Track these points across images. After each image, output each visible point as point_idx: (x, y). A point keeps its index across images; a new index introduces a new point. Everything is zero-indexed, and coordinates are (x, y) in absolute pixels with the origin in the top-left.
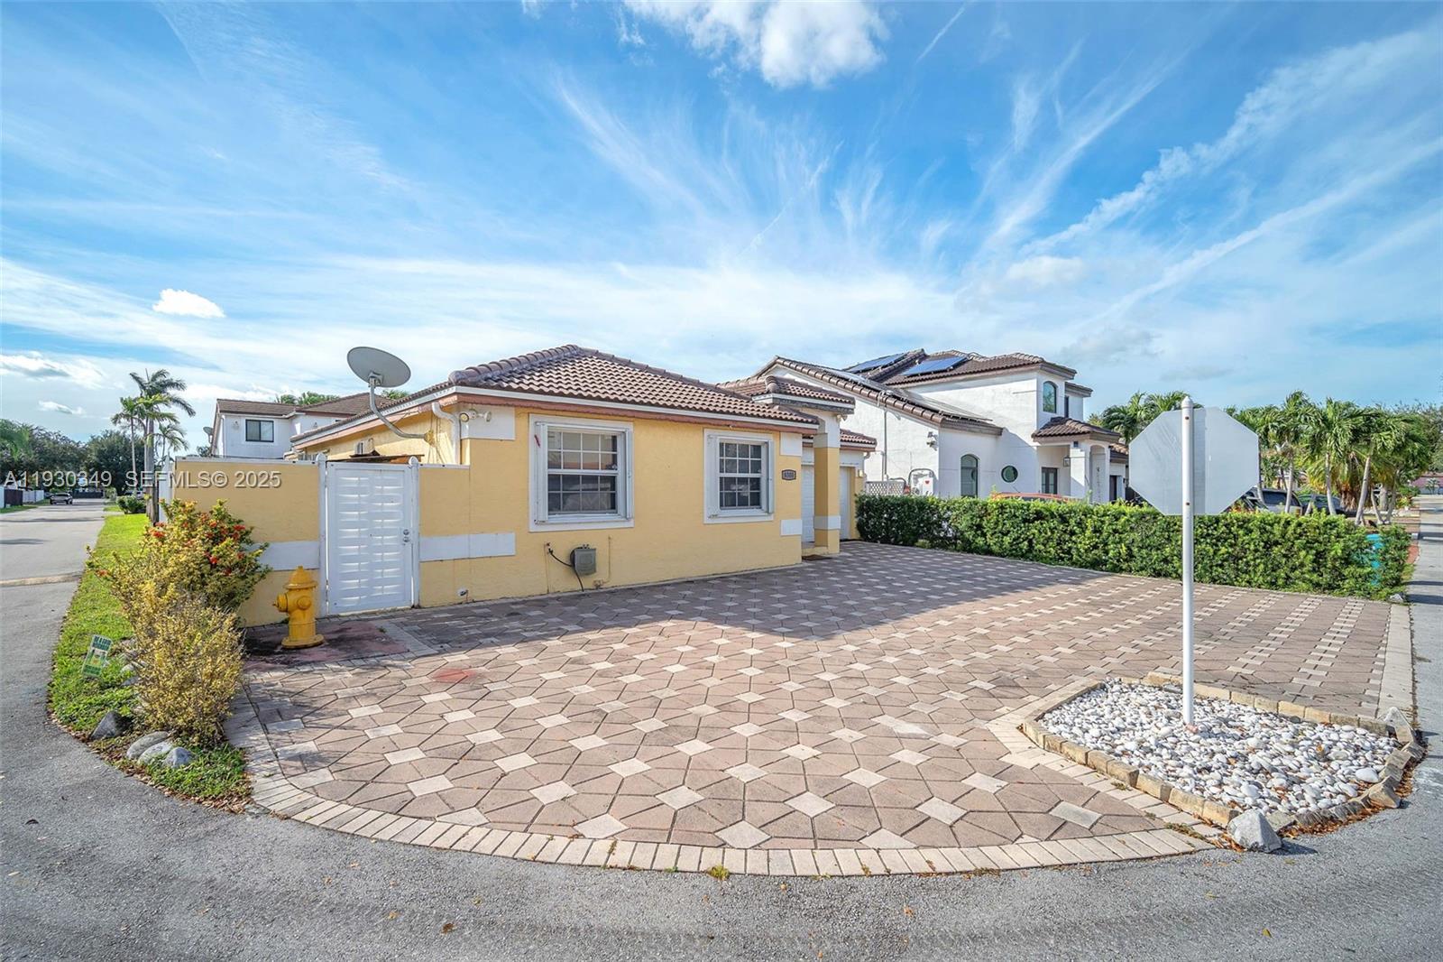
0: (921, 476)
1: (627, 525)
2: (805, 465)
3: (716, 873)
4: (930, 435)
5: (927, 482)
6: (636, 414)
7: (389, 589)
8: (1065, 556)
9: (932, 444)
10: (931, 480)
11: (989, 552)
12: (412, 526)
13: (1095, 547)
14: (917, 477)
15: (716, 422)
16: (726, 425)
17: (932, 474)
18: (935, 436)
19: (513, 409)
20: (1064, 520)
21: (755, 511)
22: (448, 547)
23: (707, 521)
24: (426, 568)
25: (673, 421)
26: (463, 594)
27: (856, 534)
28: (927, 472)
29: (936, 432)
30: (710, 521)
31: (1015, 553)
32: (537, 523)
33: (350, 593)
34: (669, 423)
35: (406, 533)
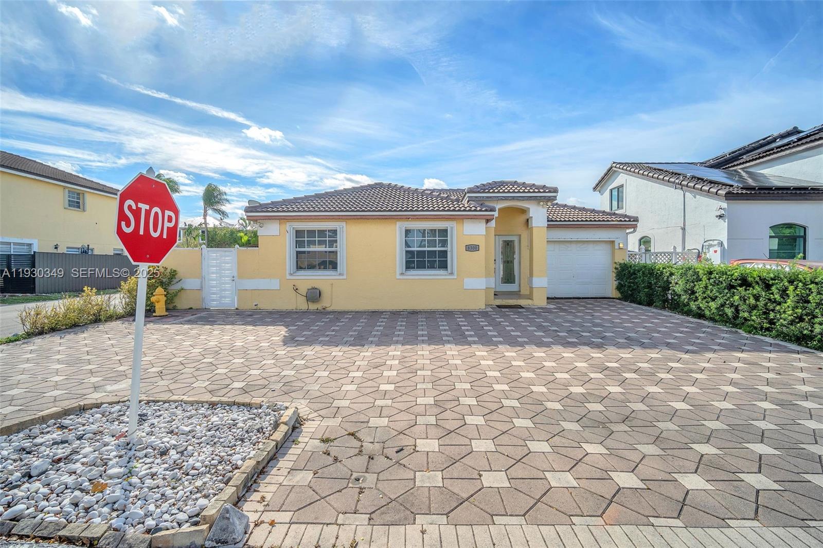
0: (711, 246)
1: (341, 277)
2: (550, 241)
4: (720, 208)
5: (716, 252)
6: (341, 217)
7: (227, 300)
8: (769, 327)
9: (720, 217)
10: (719, 249)
11: (701, 316)
12: (235, 274)
13: (801, 319)
14: (707, 247)
15: (399, 217)
16: (407, 218)
17: (721, 244)
18: (724, 209)
19: (278, 221)
20: (768, 287)
21: (442, 272)
22: (250, 284)
23: (398, 277)
24: (241, 293)
25: (366, 219)
26: (255, 305)
27: (616, 294)
28: (716, 242)
29: (724, 205)
30: (401, 277)
31: (720, 318)
32: (291, 274)
33: (214, 300)
34: (363, 220)
35: (234, 277)
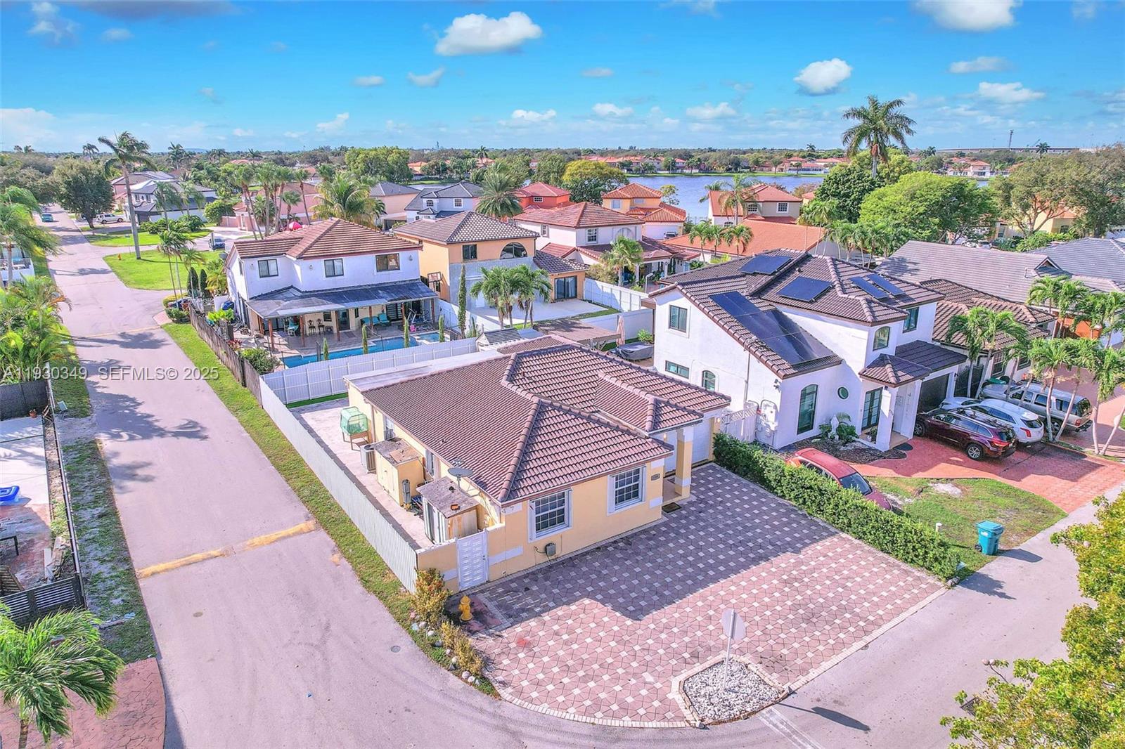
0: (769, 406)
1: (569, 528)
3: (593, 724)
4: (776, 381)
5: (772, 412)
7: (479, 577)
9: (777, 387)
10: (774, 411)
12: (486, 554)
14: (766, 406)
15: (613, 471)
17: (775, 407)
21: (635, 500)
23: (608, 514)
24: (492, 567)
26: (504, 573)
27: (712, 458)
28: (773, 405)
29: (780, 380)
32: (531, 539)
33: (467, 582)
35: (484, 556)
